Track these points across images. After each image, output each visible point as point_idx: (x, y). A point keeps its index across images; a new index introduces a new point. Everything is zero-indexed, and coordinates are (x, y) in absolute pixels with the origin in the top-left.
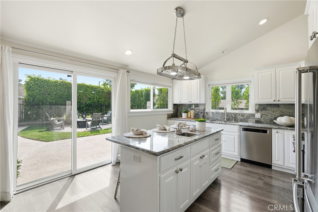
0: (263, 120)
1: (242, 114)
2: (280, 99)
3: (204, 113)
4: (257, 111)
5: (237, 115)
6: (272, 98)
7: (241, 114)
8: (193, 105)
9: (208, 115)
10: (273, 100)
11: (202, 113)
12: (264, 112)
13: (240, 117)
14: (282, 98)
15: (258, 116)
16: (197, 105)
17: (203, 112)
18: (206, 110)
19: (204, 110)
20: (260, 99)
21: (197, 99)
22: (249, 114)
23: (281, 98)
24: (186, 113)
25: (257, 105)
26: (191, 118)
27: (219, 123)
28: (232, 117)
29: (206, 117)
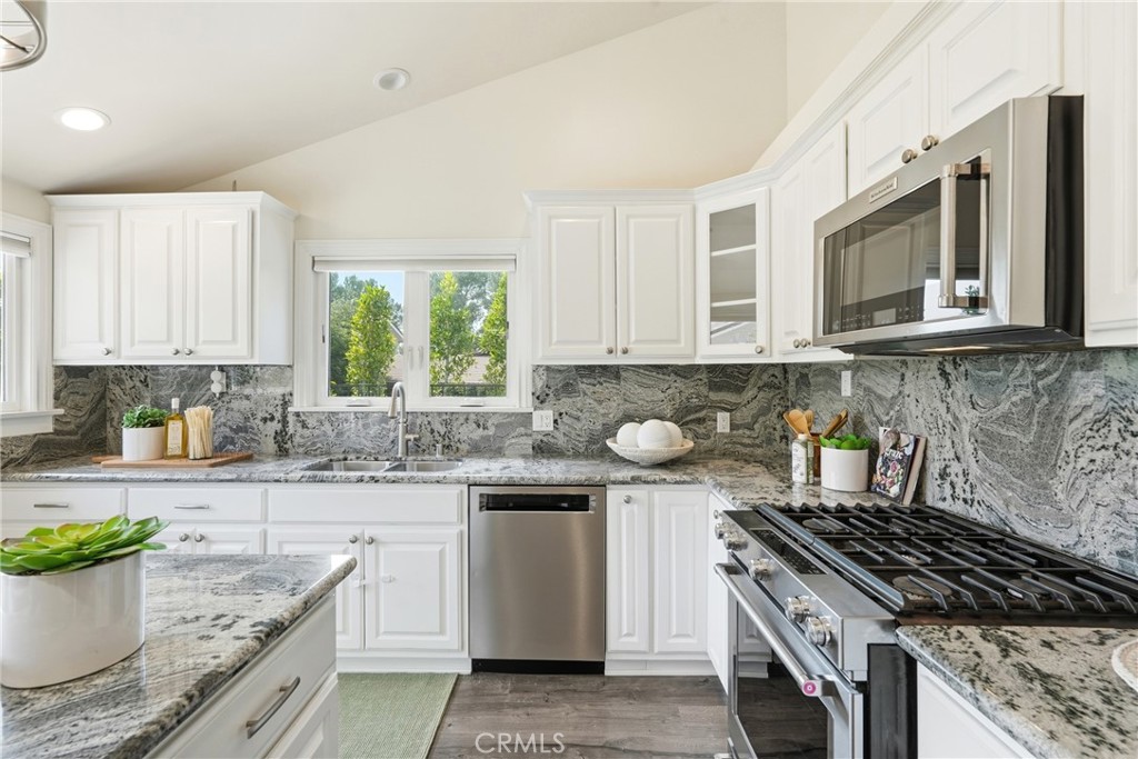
0: (561, 441)
1: (477, 414)
2: (629, 343)
3: (284, 421)
4: (540, 399)
5: (455, 424)
6: (600, 342)
7: (472, 417)
8: (216, 375)
9: (307, 432)
10: (604, 347)
11: (272, 419)
12: (566, 403)
13: (468, 433)
14: (637, 342)
15: (543, 421)
16: (242, 374)
17: (278, 416)
18: (296, 399)
19: (285, 404)
20: (558, 342)
21: (230, 338)
22: (510, 415)
23: (633, 338)
24: (154, 424)
25: (541, 371)
26: (186, 456)
27: (360, 480)
28: (432, 431)
29: (297, 439)
